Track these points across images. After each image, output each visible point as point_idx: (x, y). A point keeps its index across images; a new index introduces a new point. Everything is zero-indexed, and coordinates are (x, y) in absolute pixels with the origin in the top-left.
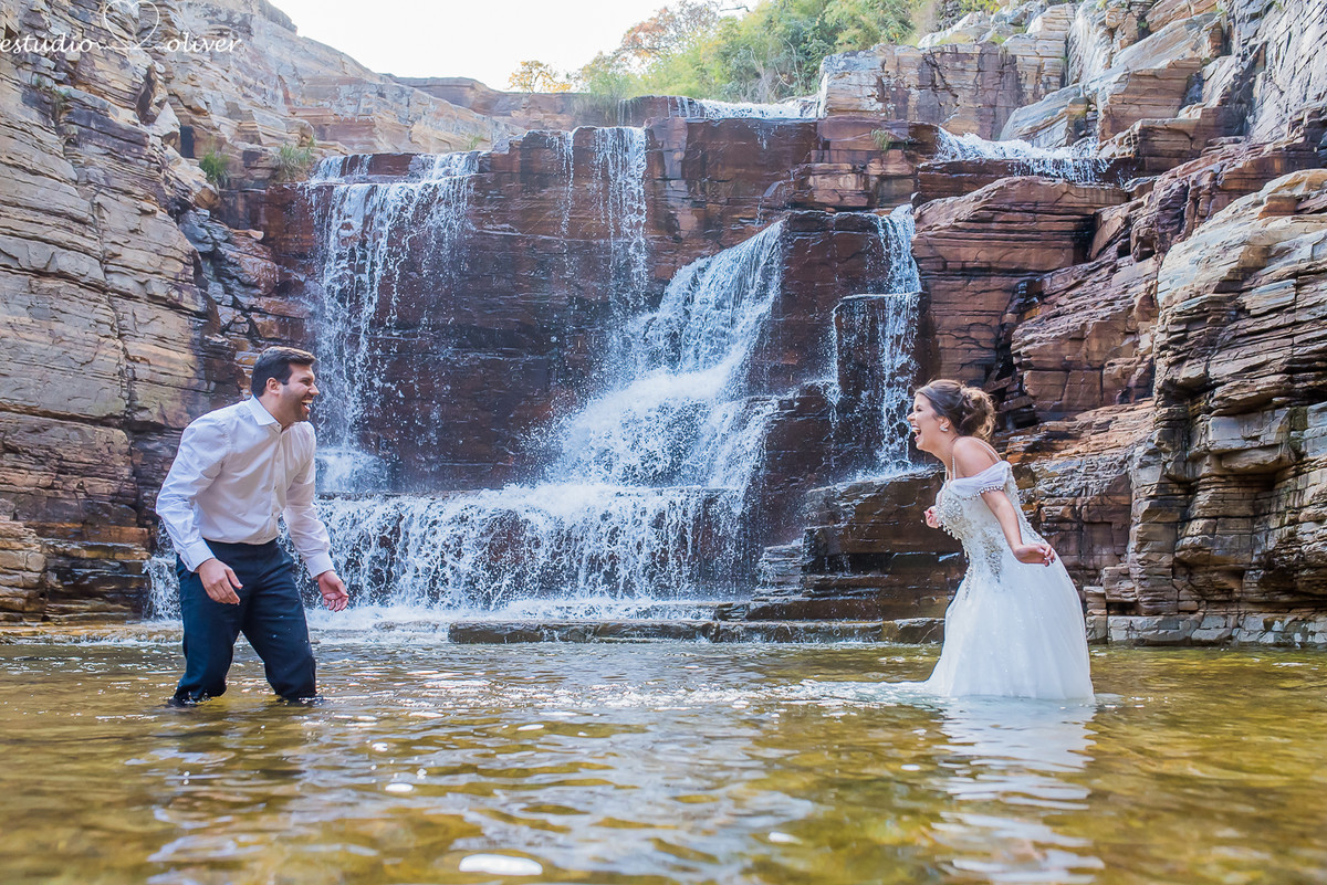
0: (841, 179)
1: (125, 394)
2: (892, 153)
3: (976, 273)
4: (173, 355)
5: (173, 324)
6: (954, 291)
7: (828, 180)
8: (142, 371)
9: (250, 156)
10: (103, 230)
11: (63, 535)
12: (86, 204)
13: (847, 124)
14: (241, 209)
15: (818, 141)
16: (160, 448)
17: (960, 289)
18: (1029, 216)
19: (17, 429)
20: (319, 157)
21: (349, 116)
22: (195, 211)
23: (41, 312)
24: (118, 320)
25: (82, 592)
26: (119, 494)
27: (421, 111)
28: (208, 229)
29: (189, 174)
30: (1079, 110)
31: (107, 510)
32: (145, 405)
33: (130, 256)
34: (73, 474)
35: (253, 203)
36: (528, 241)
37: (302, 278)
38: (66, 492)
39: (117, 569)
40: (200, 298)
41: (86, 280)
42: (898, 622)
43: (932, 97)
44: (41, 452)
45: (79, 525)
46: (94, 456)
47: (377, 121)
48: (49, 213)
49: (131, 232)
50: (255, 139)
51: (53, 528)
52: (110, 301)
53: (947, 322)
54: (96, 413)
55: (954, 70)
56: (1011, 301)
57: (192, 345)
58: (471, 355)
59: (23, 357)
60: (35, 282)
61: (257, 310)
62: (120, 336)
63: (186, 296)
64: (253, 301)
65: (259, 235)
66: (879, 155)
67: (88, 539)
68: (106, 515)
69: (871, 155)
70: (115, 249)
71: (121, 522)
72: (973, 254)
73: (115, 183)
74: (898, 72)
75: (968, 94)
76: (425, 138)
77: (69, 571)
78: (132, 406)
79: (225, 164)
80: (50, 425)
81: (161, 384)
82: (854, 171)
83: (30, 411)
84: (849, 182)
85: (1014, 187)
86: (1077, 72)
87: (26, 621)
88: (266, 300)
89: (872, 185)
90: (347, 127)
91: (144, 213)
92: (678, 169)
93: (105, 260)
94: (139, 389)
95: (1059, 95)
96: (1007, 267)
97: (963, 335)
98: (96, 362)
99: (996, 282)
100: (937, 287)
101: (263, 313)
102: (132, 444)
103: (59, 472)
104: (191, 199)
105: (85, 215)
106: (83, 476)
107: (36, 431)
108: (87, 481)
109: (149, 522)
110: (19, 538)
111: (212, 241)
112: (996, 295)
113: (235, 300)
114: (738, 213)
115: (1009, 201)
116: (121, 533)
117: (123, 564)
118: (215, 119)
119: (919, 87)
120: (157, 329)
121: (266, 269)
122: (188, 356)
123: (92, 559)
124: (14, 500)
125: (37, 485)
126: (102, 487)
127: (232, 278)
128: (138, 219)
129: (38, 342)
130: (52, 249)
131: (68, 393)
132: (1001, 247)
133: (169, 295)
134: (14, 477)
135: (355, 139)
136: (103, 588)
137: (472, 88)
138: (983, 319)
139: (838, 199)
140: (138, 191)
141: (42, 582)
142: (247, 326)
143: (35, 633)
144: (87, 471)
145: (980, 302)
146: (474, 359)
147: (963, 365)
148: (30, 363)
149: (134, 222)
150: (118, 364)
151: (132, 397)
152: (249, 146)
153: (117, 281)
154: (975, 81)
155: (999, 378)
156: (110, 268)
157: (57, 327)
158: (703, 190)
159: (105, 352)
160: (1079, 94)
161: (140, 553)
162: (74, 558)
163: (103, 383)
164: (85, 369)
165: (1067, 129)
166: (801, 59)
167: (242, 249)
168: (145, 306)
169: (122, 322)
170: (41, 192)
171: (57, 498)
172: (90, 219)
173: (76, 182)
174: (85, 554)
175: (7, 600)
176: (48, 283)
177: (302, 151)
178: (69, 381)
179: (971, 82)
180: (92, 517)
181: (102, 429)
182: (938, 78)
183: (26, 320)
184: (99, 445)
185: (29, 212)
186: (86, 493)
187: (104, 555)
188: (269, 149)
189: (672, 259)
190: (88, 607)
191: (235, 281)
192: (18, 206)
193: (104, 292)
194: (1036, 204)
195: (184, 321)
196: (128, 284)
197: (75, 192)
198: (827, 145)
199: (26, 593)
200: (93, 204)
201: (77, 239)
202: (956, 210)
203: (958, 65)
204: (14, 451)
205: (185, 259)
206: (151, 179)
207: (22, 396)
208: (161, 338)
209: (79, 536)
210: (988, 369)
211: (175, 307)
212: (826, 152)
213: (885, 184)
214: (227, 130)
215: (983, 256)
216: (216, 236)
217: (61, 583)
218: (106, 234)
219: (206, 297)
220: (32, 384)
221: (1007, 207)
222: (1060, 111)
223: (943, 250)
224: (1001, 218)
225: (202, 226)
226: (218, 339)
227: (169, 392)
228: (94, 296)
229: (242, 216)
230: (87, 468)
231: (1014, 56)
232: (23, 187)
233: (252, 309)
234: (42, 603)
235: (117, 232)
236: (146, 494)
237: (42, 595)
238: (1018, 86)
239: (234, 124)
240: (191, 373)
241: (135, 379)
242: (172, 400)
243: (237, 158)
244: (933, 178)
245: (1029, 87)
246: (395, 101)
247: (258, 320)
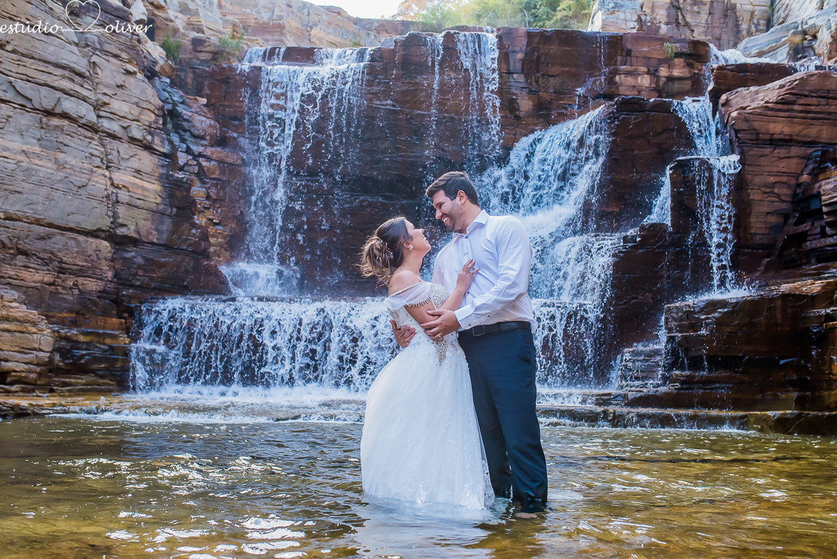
0: (639, 78)
1: (110, 214)
2: (677, 61)
3: (780, 143)
4: (146, 185)
5: (147, 161)
6: (763, 156)
7: (629, 79)
8: (123, 196)
9: (197, 43)
10: (97, 83)
11: (62, 322)
12: (84, 62)
13: (644, 38)
14: (189, 81)
15: (623, 50)
16: (135, 257)
17: (767, 155)
18: (823, 101)
19: (28, 236)
20: (246, 48)
21: (265, 20)
22: (160, 78)
23: (48, 144)
24: (107, 155)
25: (78, 368)
26: (104, 291)
27: (317, 19)
28: (169, 92)
29: (155, 51)
30: (798, 39)
31: (95, 304)
32: (125, 222)
33: (117, 106)
34: (70, 274)
35: (199, 76)
36: (407, 114)
37: (235, 135)
38: (64, 288)
39: (106, 351)
40: (166, 143)
41: (83, 121)
43: (676, 31)
44: (46, 256)
45: (74, 315)
46: (86, 261)
47: (287, 25)
48: (57, 66)
49: (118, 86)
50: (200, 30)
51: (54, 317)
52: (100, 139)
53: (757, 180)
54: (88, 226)
55: (692, 12)
56: (806, 166)
57: (160, 178)
58: (361, 198)
59: (34, 178)
60: (44, 120)
61: (204, 156)
62: (108, 167)
63: (157, 140)
64: (201, 149)
65: (204, 101)
66: (667, 62)
67: (81, 326)
68: (94, 308)
69: (662, 62)
70: (106, 99)
71: (105, 314)
72: (779, 128)
73: (107, 47)
74: (653, 12)
75: (701, 29)
76: (320, 39)
77: (69, 351)
78: (116, 223)
79: (178, 47)
80: (54, 235)
81: (137, 207)
82: (648, 73)
83: (38, 222)
84: (645, 81)
85: (813, 78)
87: (38, 393)
88: (213, 149)
89: (661, 83)
90: (263, 29)
91: (128, 73)
92: (519, 66)
93: (98, 107)
94: (121, 210)
95: (781, 28)
96: (803, 139)
97: (768, 190)
98: (89, 187)
99: (795, 150)
100: (751, 153)
101: (208, 159)
102: (114, 253)
103: (59, 272)
104: (157, 68)
105: (84, 70)
106: (78, 276)
107: (42, 238)
108: (80, 280)
109: (126, 315)
110: (34, 324)
111: (171, 102)
112: (794, 161)
113: (188, 148)
114: (562, 99)
115: (808, 88)
116: (105, 322)
117: (111, 348)
118: (171, 14)
119: (667, 24)
120: (135, 163)
121: (211, 126)
122: (156, 187)
123: (87, 343)
124: (25, 293)
125: (42, 282)
126: (92, 285)
127: (185, 131)
128: (124, 77)
129: (45, 167)
130: (59, 94)
131: (68, 209)
132: (801, 124)
133: (144, 138)
134: (25, 274)
135: (269, 37)
136: (95, 366)
137: (339, 13)
138: (784, 179)
139: (636, 93)
140: (124, 55)
141: (51, 360)
142: (197, 168)
143: (54, 405)
144: (80, 272)
145: (783, 166)
146: (363, 201)
147: (768, 213)
148: (40, 184)
149: (120, 79)
150: (106, 189)
151: (115, 216)
152: (197, 35)
153: (106, 124)
154: (707, 21)
155: (796, 224)
156: (102, 113)
157: (61, 156)
158: (537, 82)
159: (95, 179)
160: (797, 28)
161: (124, 339)
162: (73, 341)
163: (95, 203)
164: (81, 191)
165: (788, 53)
166: (532, 20)
167: (193, 110)
168: (126, 145)
169: (110, 157)
170: (51, 48)
171: (57, 293)
172: (88, 74)
173: (77, 45)
174: (82, 338)
175: (23, 375)
176: (55, 122)
177: (234, 42)
178: (69, 200)
179: (704, 21)
180: (84, 309)
181: (91, 240)
182: (680, 17)
183: (37, 149)
184: (90, 252)
185: (41, 63)
186: (79, 290)
187: (96, 339)
188: (212, 38)
189: (513, 132)
190: (83, 381)
191: (188, 133)
192: (33, 58)
193: (96, 131)
194: (829, 91)
195: (155, 159)
196: (114, 127)
197: (77, 52)
198: (629, 53)
199: (38, 369)
200: (90, 62)
201: (78, 88)
202: (761, 96)
203: (695, 8)
204: (25, 253)
205: (156, 112)
206: (133, 48)
207: (32, 209)
208: (138, 171)
209: (74, 324)
210: (786, 217)
211: (148, 148)
212: (628, 58)
213: (670, 84)
214: (180, 22)
215: (787, 130)
216: (175, 98)
217: (63, 361)
218: (99, 86)
219: (171, 142)
220: (41, 200)
221: (807, 93)
222: (783, 40)
223: (756, 125)
224: (802, 101)
225: (164, 90)
226: (180, 175)
227: (141, 214)
228: (89, 134)
229: (190, 87)
230: (80, 270)
231: (735, 4)
232: (37, 44)
233: (200, 155)
234: (51, 377)
235: (107, 86)
236: (124, 293)
237: (50, 371)
238: (737, 25)
239: (185, 18)
240: (159, 200)
241: (118, 202)
242: (145, 220)
243: (187, 43)
244: (726, 75)
245: (744, 26)
246: (299, 11)
247: (204, 164)
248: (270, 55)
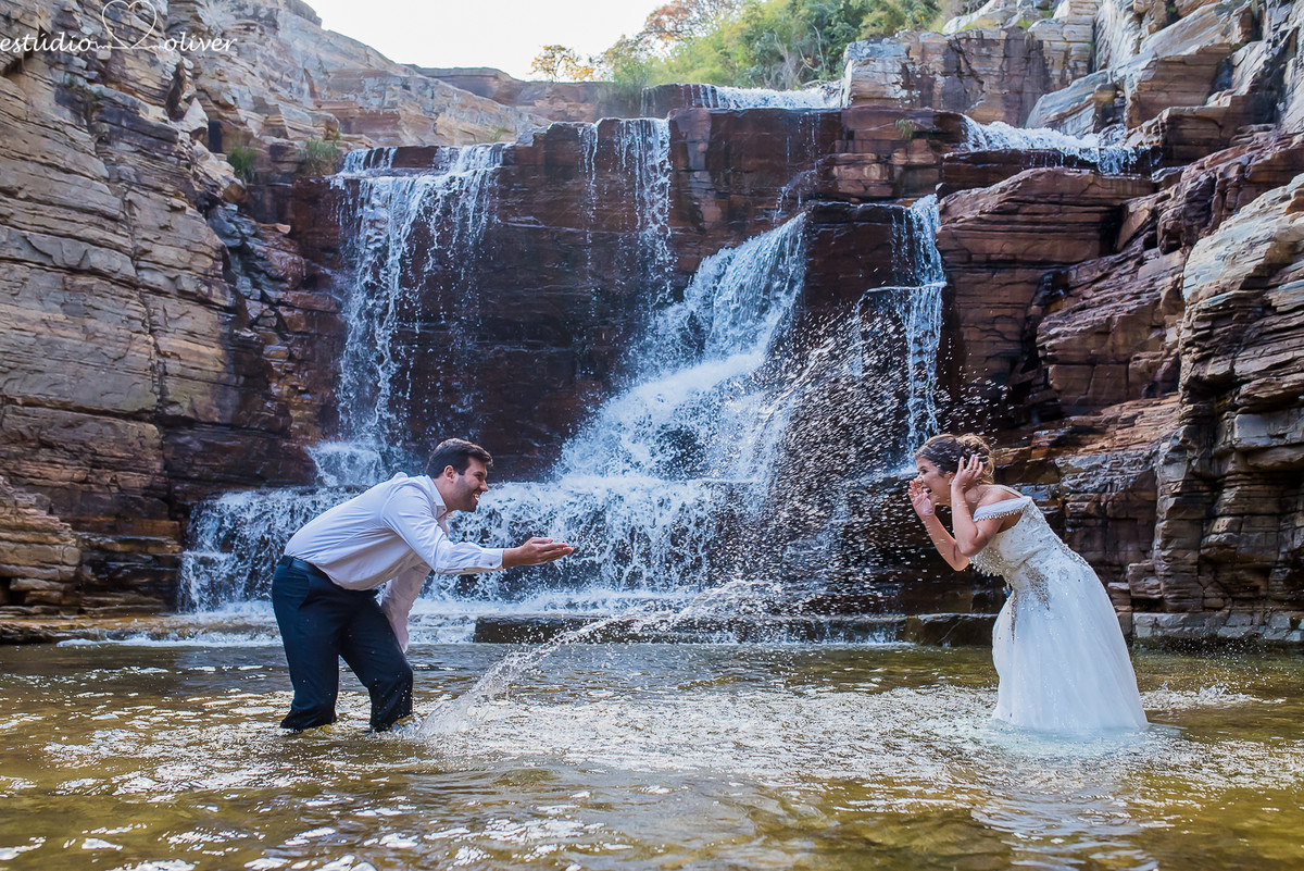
0: (866, 169)
1: (156, 389)
2: (917, 142)
3: (1000, 265)
4: (203, 349)
5: (202, 319)
6: (979, 283)
7: (852, 170)
8: (173, 366)
9: (277, 151)
10: (135, 227)
11: (98, 529)
12: (118, 201)
13: (871, 114)
14: (268, 202)
15: (842, 131)
16: (190, 442)
17: (983, 282)
18: (1055, 208)
19: (52, 425)
20: (344, 150)
21: (374, 108)
22: (223, 205)
23: (74, 309)
24: (149, 316)
25: (116, 584)
26: (150, 487)
27: (445, 102)
28: (236, 224)
29: (217, 169)
30: (1106, 96)
31: (140, 504)
32: (176, 399)
33: (162, 252)
34: (106, 468)
35: (280, 196)
36: (553, 234)
37: (328, 271)
38: (99, 486)
39: (149, 562)
40: (229, 293)
41: (118, 276)
42: (922, 617)
43: (957, 83)
44: (75, 447)
45: (112, 519)
46: (126, 451)
47: (402, 113)
48: (82, 210)
49: (162, 228)
50: (282, 133)
51: (87, 522)
52: (141, 296)
53: (971, 314)
54: (129, 405)
55: (980, 56)
56: (1037, 293)
57: (221, 340)
58: (497, 348)
59: (57, 353)
60: (68, 279)
61: (284, 304)
62: (152, 332)
63: (215, 291)
64: (281, 295)
65: (286, 228)
66: (904, 145)
67: (122, 532)
68: (139, 509)
69: (895, 145)
70: (145, 246)
71: (153, 515)
72: (998, 246)
73: (146, 180)
74: (923, 59)
75: (994, 80)
76: (450, 130)
77: (104, 564)
78: (164, 401)
79: (253, 158)
80: (84, 421)
81: (192, 379)
82: (877, 161)
83: (64, 407)
84: (874, 172)
85: (1039, 179)
86: (1105, 57)
87: (63, 614)
88: (297, 294)
89: (896, 175)
90: (372, 120)
91: (174, 209)
92: (701, 159)
93: (137, 256)
94: (170, 384)
95: (1086, 81)
96: (1034, 259)
97: (988, 327)
98: (128, 358)
99: (1021, 274)
100: (962, 280)
101: (290, 307)
102: (163, 439)
103: (93, 467)
104: (219, 194)
105: (117, 213)
106: (117, 470)
107: (70, 426)
108: (120, 475)
109: (180, 516)
110: (55, 533)
111: (238, 235)
112: (1021, 287)
113: (263, 294)
114: (761, 203)
115: (1034, 192)
116: (153, 525)
117: (156, 558)
118: (243, 114)
119: (944, 74)
120: (187, 324)
121: (293, 263)
122: (216, 351)
123: (125, 553)
124: (50, 494)
125: (71, 480)
126: (135, 480)
127: (260, 272)
128: (168, 216)
129: (72, 338)
130: (85, 246)
131: (101, 388)
132: (1027, 239)
133: (199, 290)
134: (50, 471)
135: (380, 132)
136: (137, 581)
137: (496, 77)
138: (1008, 312)
139: (862, 189)
140: (168, 188)
141: (78, 575)
142: (275, 320)
143: (72, 627)
144: (120, 465)
145: (1005, 295)
146: (498, 352)
147: (988, 358)
148: (65, 360)
149: (164, 218)
150: (150, 359)
151: (163, 392)
152: (276, 140)
153: (147, 277)
154: (1001, 67)
155: (1024, 371)
156: (142, 264)
157: (90, 323)
158: (727, 180)
159: (136, 348)
160: (1106, 80)
161: (172, 546)
162: (108, 551)
163: (136, 379)
164: (117, 365)
165: (1094, 116)
166: (826, 42)
167: (269, 244)
168: (175, 301)
169: (153, 318)
170: (74, 190)
171: (91, 492)
172: (122, 215)
173: (107, 180)
174: (119, 547)
175: (44, 593)
176: (82, 281)
177: (328, 144)
178: (103, 376)
179: (996, 68)
180: (126, 511)
181: (133, 424)
182: (963, 64)
183: (61, 317)
184: (131, 439)
185: (62, 210)
186: (119, 488)
187: (138, 548)
188: (296, 143)
189: (696, 251)
190: (122, 600)
191: (263, 275)
192: (51, 204)
193: (136, 288)
194: (1061, 195)
195: (214, 316)
196: (159, 280)
197: (107, 190)
198: (851, 135)
199: (62, 587)
200: (124, 201)
201: (110, 236)
202: (981, 202)
203: (984, 50)
204: (49, 446)
205: (214, 255)
206: (181, 176)
207: (56, 391)
208: (191, 333)
209: (113, 530)
210: (1013, 361)
211: (204, 302)
212: (850, 143)
213: (910, 174)
214: (254, 123)
215: (1008, 248)
216: (244, 231)
217: (96, 576)
218: (137, 231)
219: (235, 292)
220: (66, 379)
221: (1032, 199)
222: (1087, 97)
223: (967, 243)
224: (1027, 210)
225: (230, 221)
226: (248, 333)
227: (199, 387)
228: (126, 292)
229: (268, 210)
230: (120, 463)
231: (1041, 42)
232: (56, 186)
233: (280, 302)
234: (78, 596)
235: (148, 229)
236: (178, 488)
237: (78, 588)
238: (1045, 72)
239: (260, 118)
240: (220, 368)
241: (166, 374)
242: (202, 394)
243: (264, 152)
244: (958, 169)
245: (1056, 72)
246: (420, 93)
247: (285, 314)
248: (374, 159)
